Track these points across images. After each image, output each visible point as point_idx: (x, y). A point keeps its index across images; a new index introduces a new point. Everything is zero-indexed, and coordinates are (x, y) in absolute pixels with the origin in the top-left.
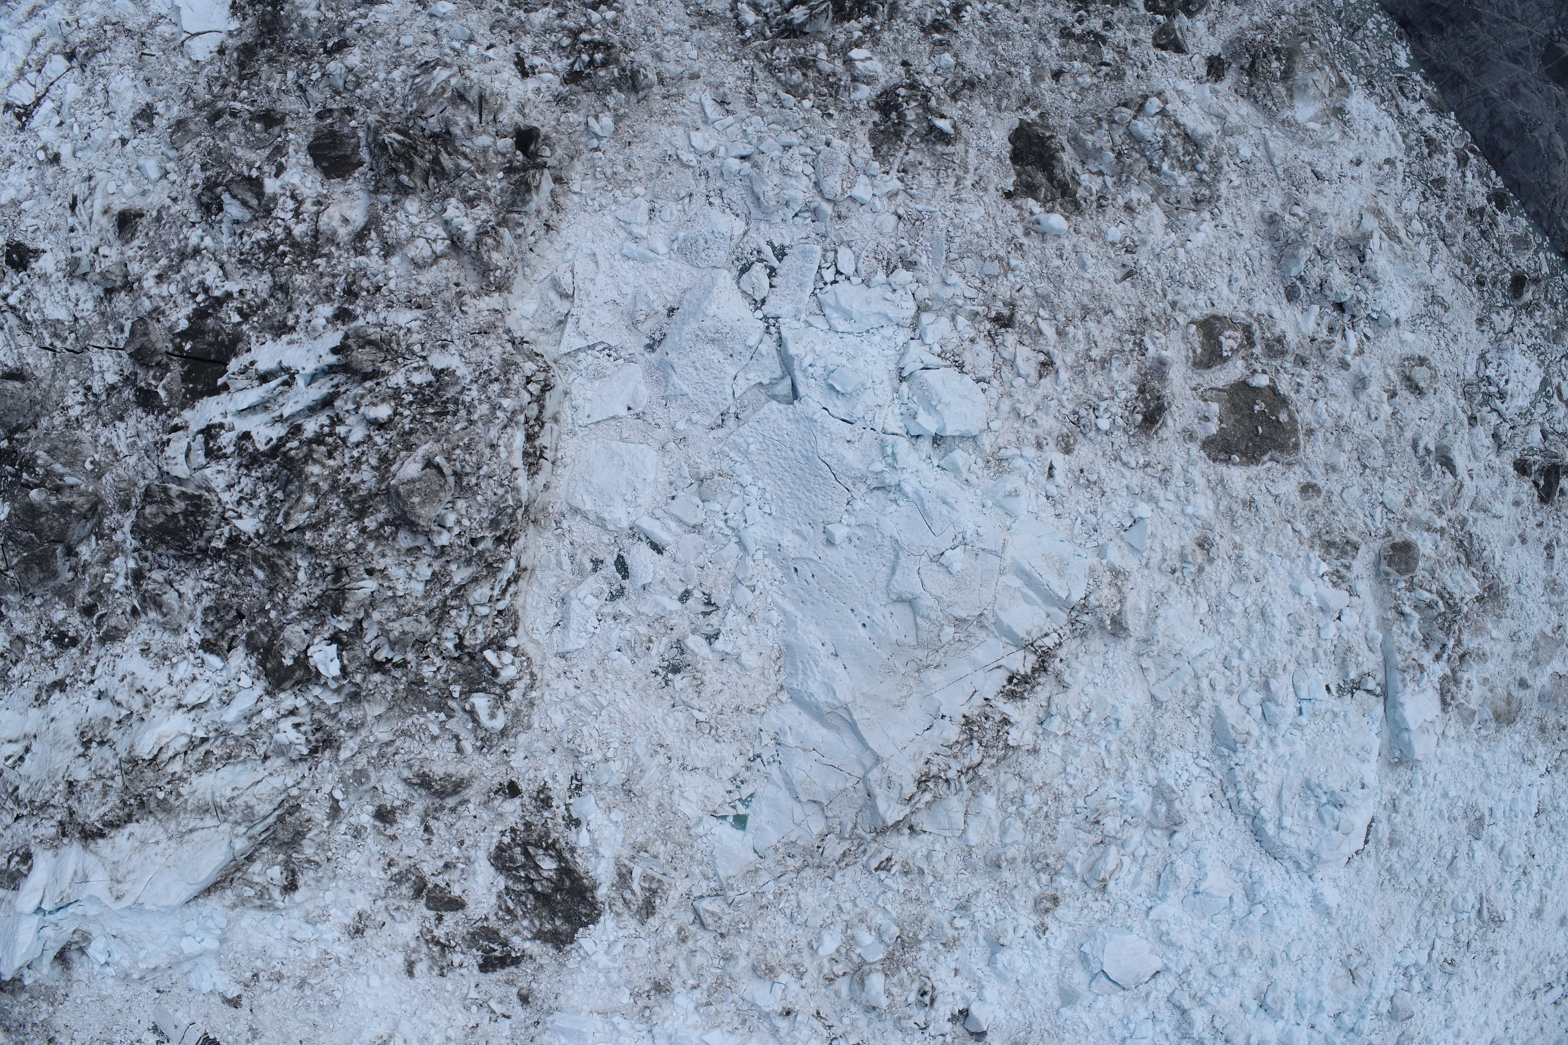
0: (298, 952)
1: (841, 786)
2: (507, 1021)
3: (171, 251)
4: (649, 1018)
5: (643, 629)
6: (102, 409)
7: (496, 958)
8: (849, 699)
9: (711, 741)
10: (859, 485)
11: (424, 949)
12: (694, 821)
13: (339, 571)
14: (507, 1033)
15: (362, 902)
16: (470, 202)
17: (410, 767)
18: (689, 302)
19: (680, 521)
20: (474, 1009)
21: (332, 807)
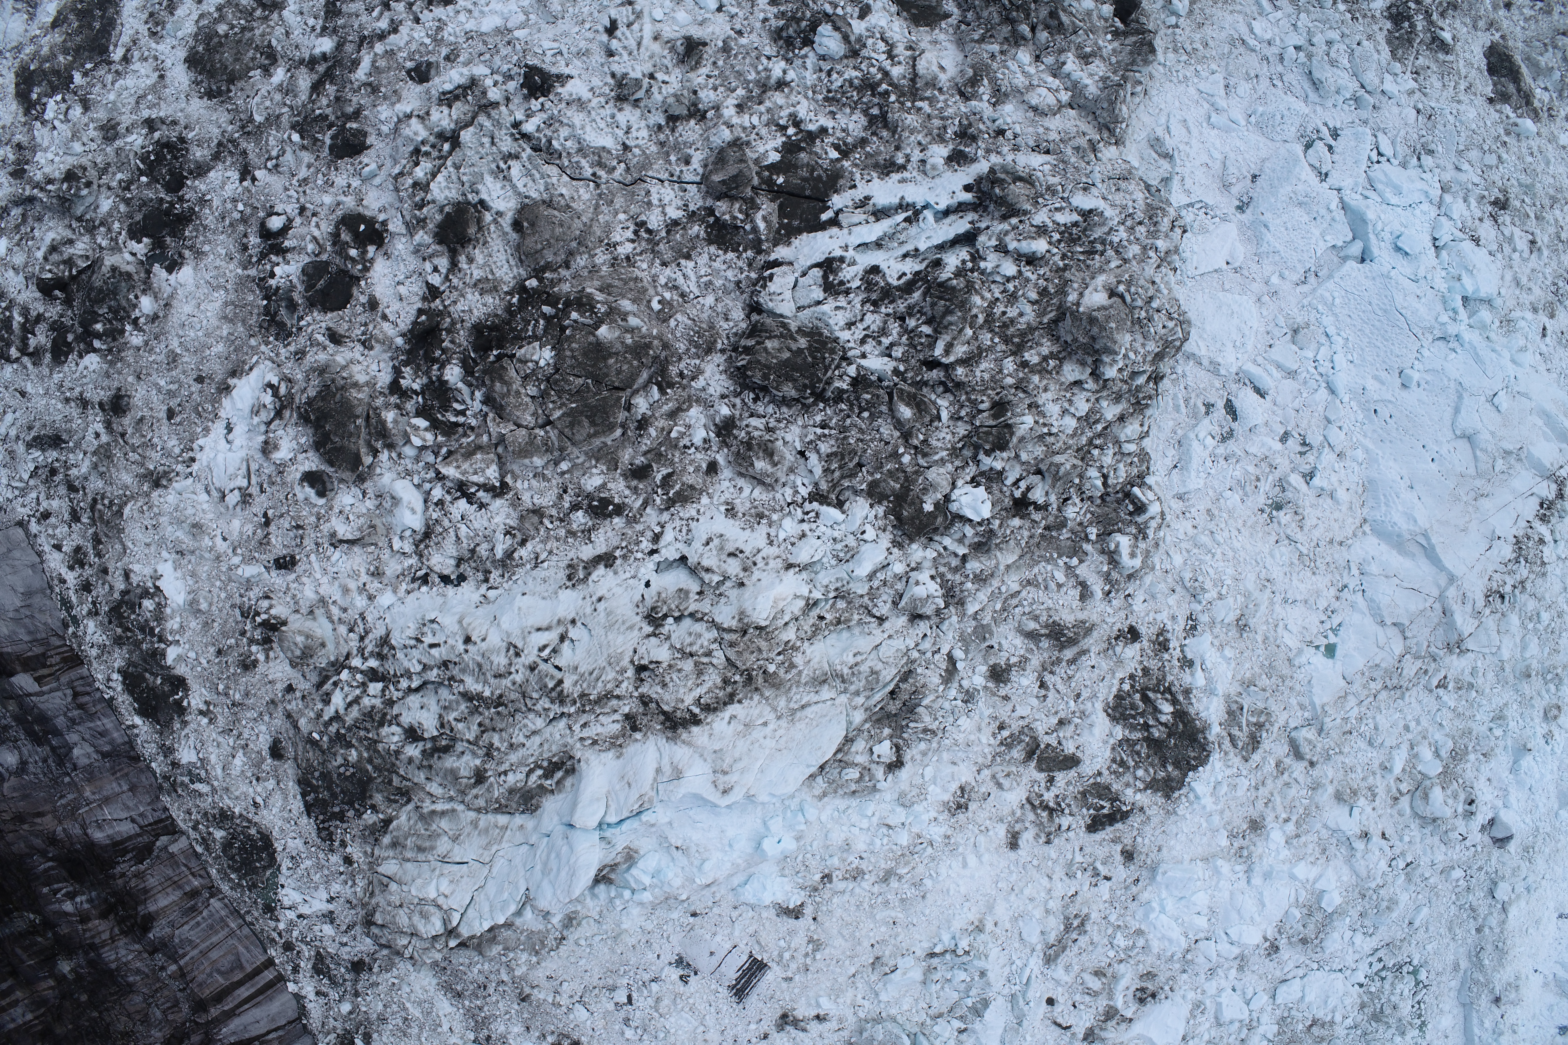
0: (885, 841)
1: (1421, 607)
2: (1108, 884)
3: (749, 82)
4: (1250, 856)
5: (1251, 469)
6: (661, 246)
7: (1105, 816)
8: (1427, 526)
9: (1309, 574)
10: (1427, 335)
11: (1031, 816)
12: (1294, 652)
13: (1000, 407)
14: (1106, 897)
15: (965, 774)
16: (1085, 59)
17: (1036, 618)
18: (1274, 171)
19: (1279, 366)
20: (1079, 873)
21: (946, 671)
